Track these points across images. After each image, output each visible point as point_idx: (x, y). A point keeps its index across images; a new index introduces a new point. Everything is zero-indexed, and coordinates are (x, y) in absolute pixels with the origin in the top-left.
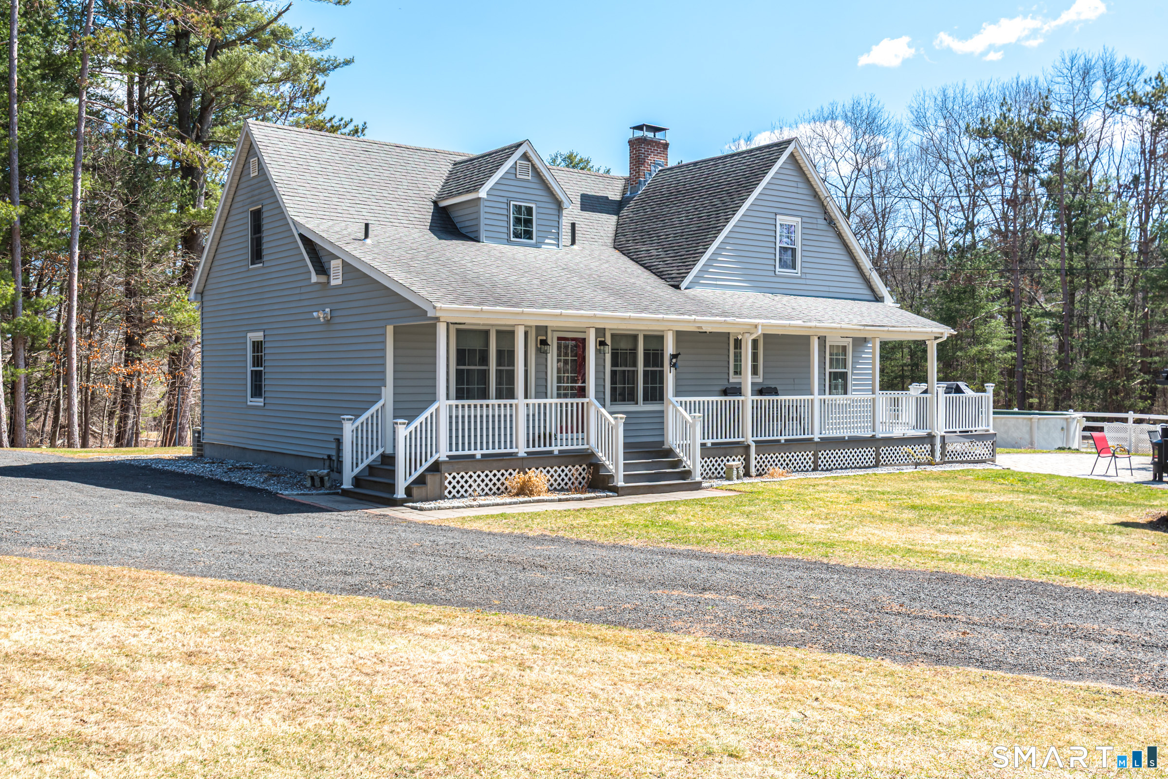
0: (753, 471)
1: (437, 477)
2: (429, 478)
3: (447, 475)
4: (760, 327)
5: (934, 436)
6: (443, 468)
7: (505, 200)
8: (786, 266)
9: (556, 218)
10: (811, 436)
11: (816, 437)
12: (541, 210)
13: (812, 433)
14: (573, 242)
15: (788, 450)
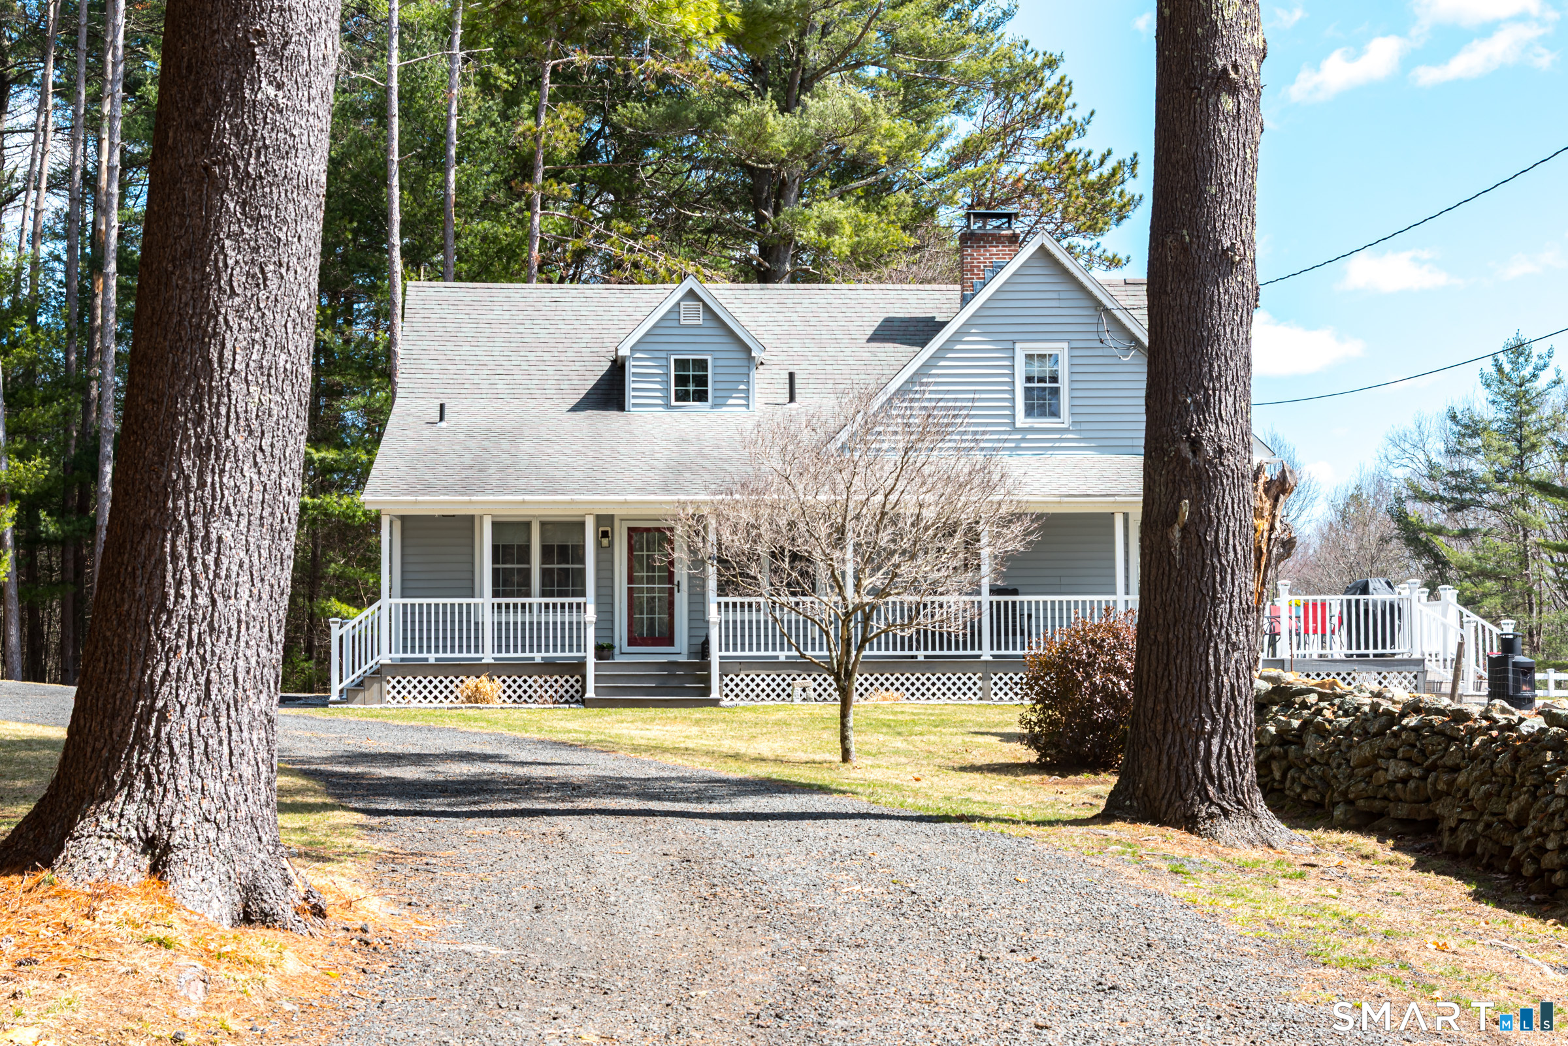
1: (377, 680)
2: (367, 682)
3: (389, 678)
6: (384, 671)
7: (663, 355)
8: (1042, 414)
9: (745, 370)
10: (976, 652)
11: (986, 654)
12: (720, 363)
13: (980, 648)
14: (792, 399)
15: (928, 670)
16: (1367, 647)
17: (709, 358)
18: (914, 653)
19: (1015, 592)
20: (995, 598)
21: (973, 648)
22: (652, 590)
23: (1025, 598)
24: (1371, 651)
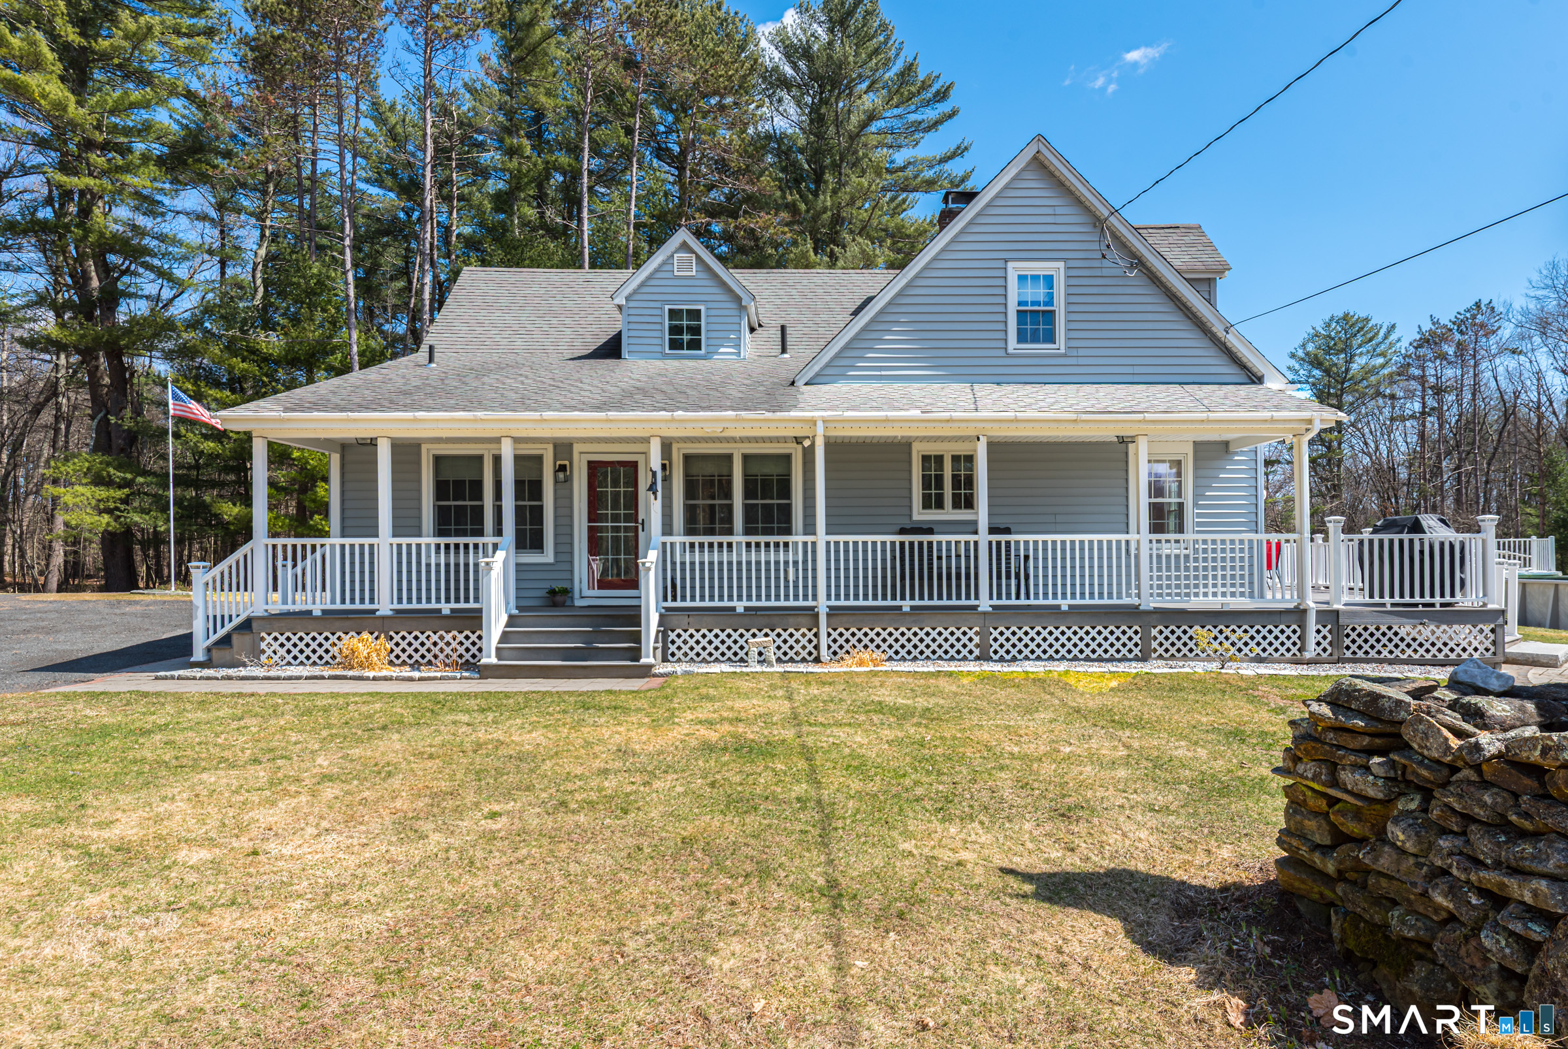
0: (824, 653)
1: (247, 638)
2: (235, 639)
3: (263, 634)
4: (820, 425)
5: (1305, 611)
6: (255, 625)
7: (658, 305)
8: (1035, 340)
9: (736, 320)
10: (972, 602)
11: (985, 604)
12: (713, 312)
13: (977, 598)
14: (784, 351)
15: (915, 623)
16: (1432, 596)
17: (702, 308)
18: (898, 603)
19: (1007, 531)
20: (995, 538)
21: (968, 597)
22: (616, 529)
23: (1022, 538)
24: (1438, 599)
